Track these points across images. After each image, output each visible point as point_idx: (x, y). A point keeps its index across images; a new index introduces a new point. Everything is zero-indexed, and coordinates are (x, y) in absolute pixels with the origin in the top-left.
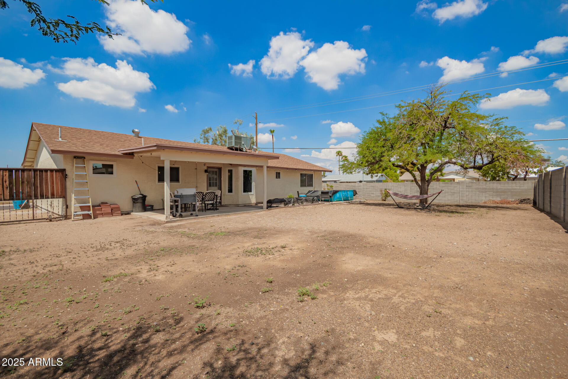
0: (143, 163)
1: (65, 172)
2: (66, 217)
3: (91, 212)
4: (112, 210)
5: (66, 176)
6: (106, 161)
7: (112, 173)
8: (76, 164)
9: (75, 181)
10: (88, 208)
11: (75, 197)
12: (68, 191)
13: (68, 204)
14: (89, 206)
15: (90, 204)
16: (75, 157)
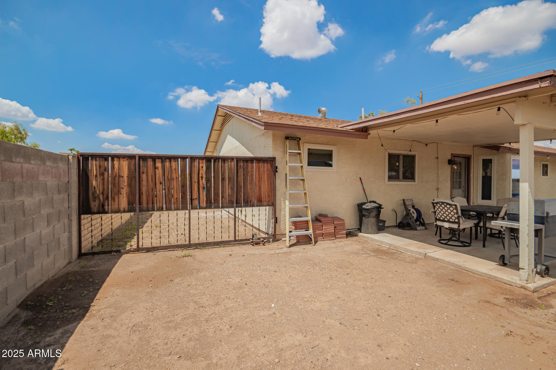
0: (382, 145)
1: (275, 163)
2: (275, 237)
3: (311, 231)
4: (335, 227)
5: (275, 170)
6: (324, 144)
7: (331, 165)
8: (289, 150)
9: (290, 178)
10: (304, 225)
11: (290, 206)
12: (279, 194)
13: (277, 216)
14: (307, 222)
15: (309, 218)
16: (287, 138)
